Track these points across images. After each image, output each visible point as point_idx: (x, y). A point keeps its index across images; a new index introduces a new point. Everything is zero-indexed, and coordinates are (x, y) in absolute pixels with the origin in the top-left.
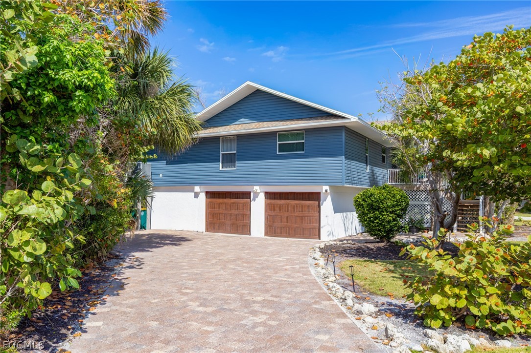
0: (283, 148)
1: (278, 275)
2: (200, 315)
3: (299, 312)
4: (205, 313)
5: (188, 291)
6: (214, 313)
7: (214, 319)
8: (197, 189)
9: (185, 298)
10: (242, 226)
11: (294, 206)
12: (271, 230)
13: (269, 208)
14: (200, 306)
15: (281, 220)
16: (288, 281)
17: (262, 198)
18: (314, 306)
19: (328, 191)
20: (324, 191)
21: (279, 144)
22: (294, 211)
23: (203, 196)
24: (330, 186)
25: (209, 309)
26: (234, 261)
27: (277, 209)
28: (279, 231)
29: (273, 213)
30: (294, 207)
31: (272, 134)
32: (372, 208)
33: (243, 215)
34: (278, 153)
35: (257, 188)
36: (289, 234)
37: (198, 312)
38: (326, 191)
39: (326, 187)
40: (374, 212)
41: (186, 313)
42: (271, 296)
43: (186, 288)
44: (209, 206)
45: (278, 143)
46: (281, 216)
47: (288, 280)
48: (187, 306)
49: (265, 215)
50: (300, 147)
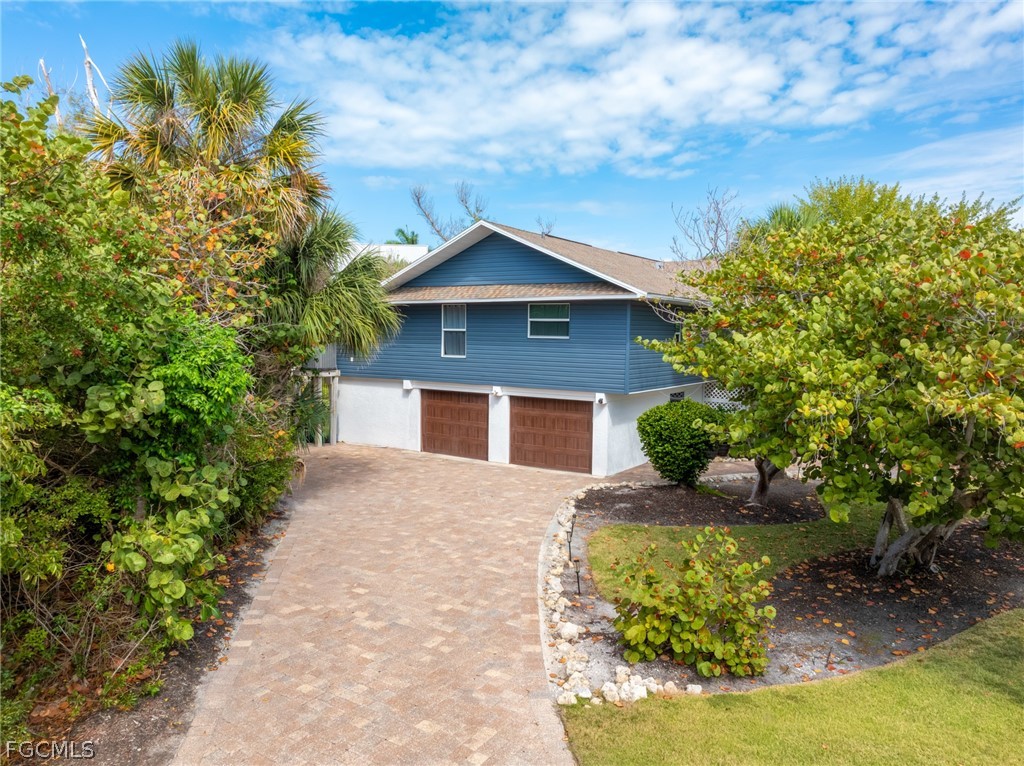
0: (537, 328)
1: (489, 560)
2: (365, 634)
3: (485, 633)
4: (372, 631)
5: (361, 591)
6: (381, 632)
7: (379, 641)
8: (407, 384)
9: (354, 604)
10: (476, 447)
11: (554, 420)
12: (519, 455)
13: (516, 420)
14: (367, 619)
15: (535, 439)
16: (498, 574)
17: (505, 403)
18: (510, 623)
19: (604, 402)
20: (597, 402)
21: (531, 322)
22: (554, 427)
23: (416, 396)
24: (607, 394)
25: (378, 625)
26: (441, 527)
27: (529, 422)
28: (530, 456)
29: (521, 429)
30: (554, 422)
31: (520, 307)
32: (660, 438)
33: (478, 430)
34: (529, 336)
35: (497, 390)
36: (546, 462)
37: (364, 629)
38: (601, 401)
39: (600, 396)
40: (663, 445)
41: (348, 630)
42: (462, 604)
43: (359, 585)
44: (427, 411)
45: (529, 320)
46: (535, 435)
47: (500, 571)
48: (353, 618)
49: (511, 431)
50: (563, 328)
